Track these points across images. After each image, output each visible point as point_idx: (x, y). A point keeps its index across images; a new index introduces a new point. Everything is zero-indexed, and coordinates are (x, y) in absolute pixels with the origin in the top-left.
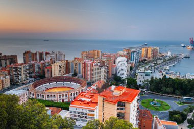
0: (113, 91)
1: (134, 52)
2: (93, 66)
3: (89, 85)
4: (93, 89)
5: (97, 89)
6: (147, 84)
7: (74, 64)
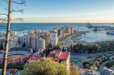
0: (55, 54)
1: (60, 30)
2: (36, 39)
3: (34, 51)
4: (37, 54)
5: (40, 54)
6: (69, 48)
7: (23, 39)
